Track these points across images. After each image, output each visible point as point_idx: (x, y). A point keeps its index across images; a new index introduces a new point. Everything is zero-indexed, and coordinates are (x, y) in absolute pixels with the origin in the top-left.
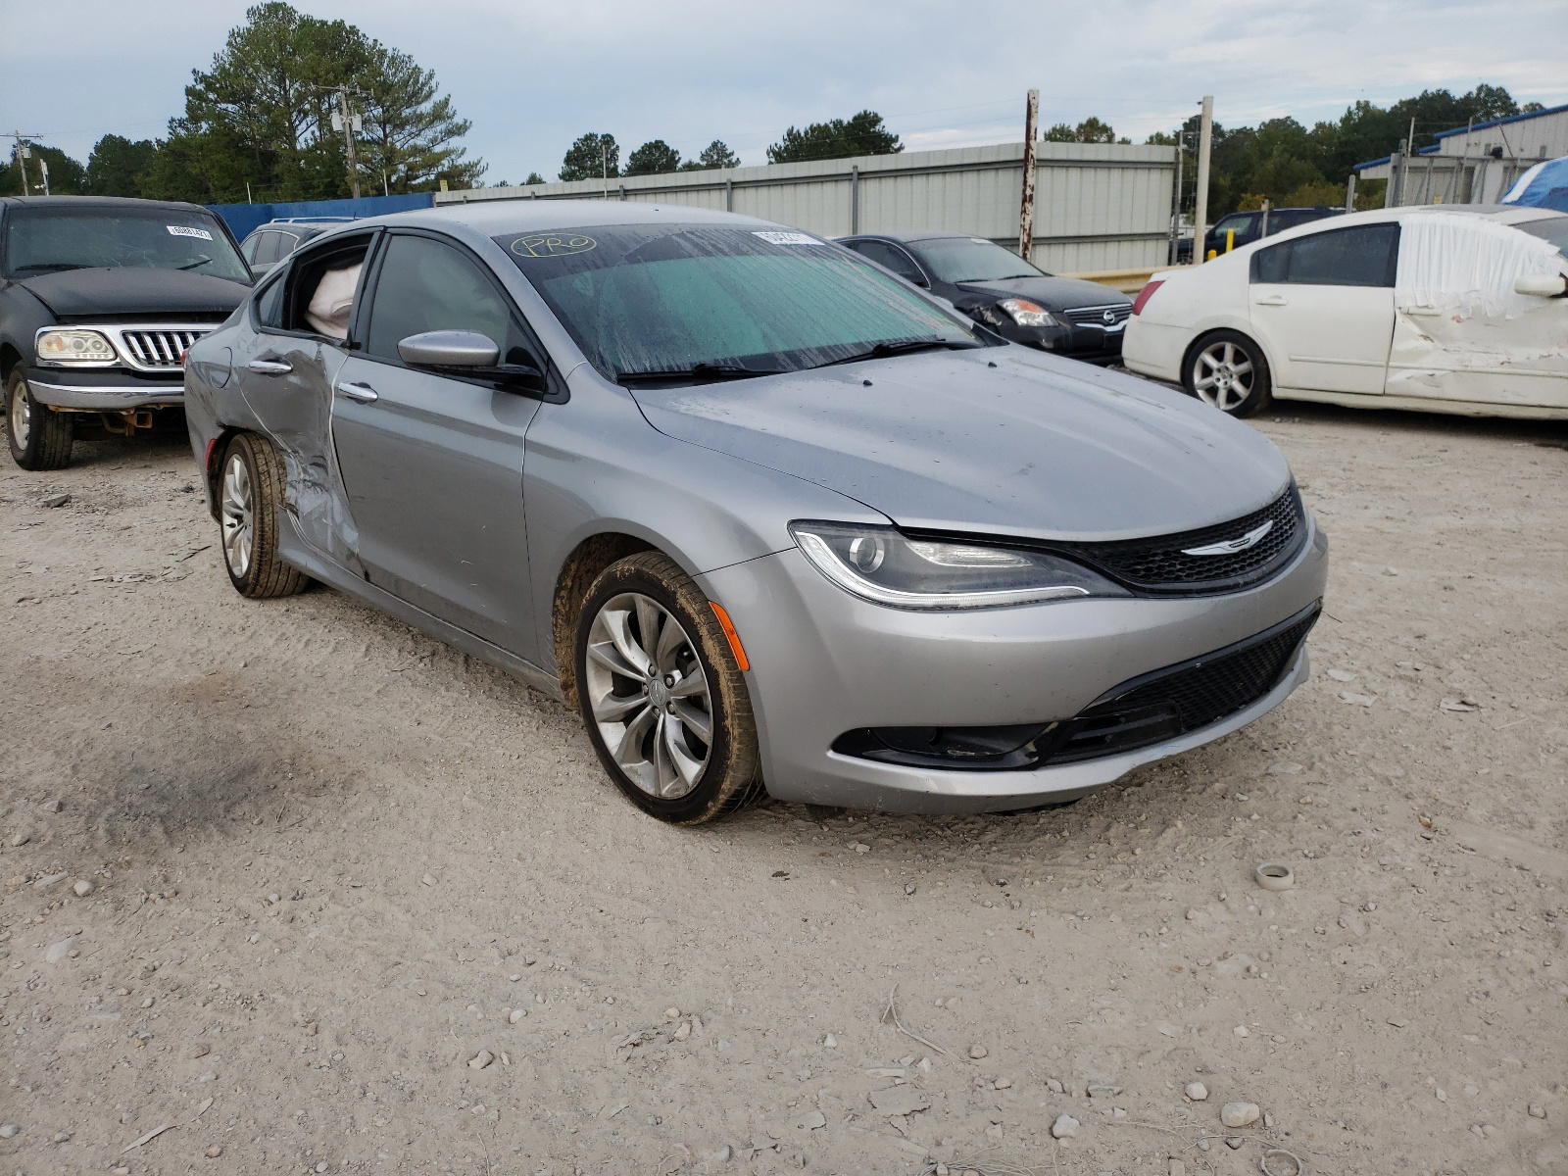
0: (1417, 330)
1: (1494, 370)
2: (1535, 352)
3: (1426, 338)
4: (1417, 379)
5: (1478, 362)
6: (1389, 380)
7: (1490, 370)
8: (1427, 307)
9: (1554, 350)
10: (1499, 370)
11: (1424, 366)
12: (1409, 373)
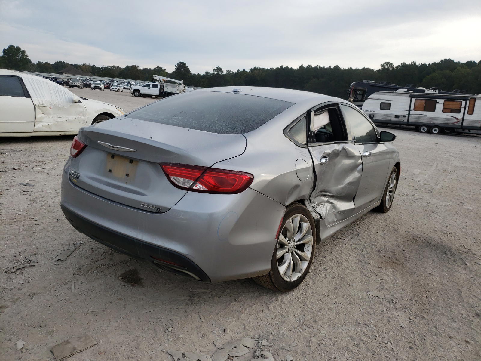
0: (41, 112)
1: (65, 122)
2: (74, 117)
3: (43, 114)
4: (44, 126)
5: (60, 120)
6: (35, 127)
7: (63, 122)
8: (42, 104)
9: (78, 116)
10: (66, 122)
11: (45, 122)
12: (41, 125)
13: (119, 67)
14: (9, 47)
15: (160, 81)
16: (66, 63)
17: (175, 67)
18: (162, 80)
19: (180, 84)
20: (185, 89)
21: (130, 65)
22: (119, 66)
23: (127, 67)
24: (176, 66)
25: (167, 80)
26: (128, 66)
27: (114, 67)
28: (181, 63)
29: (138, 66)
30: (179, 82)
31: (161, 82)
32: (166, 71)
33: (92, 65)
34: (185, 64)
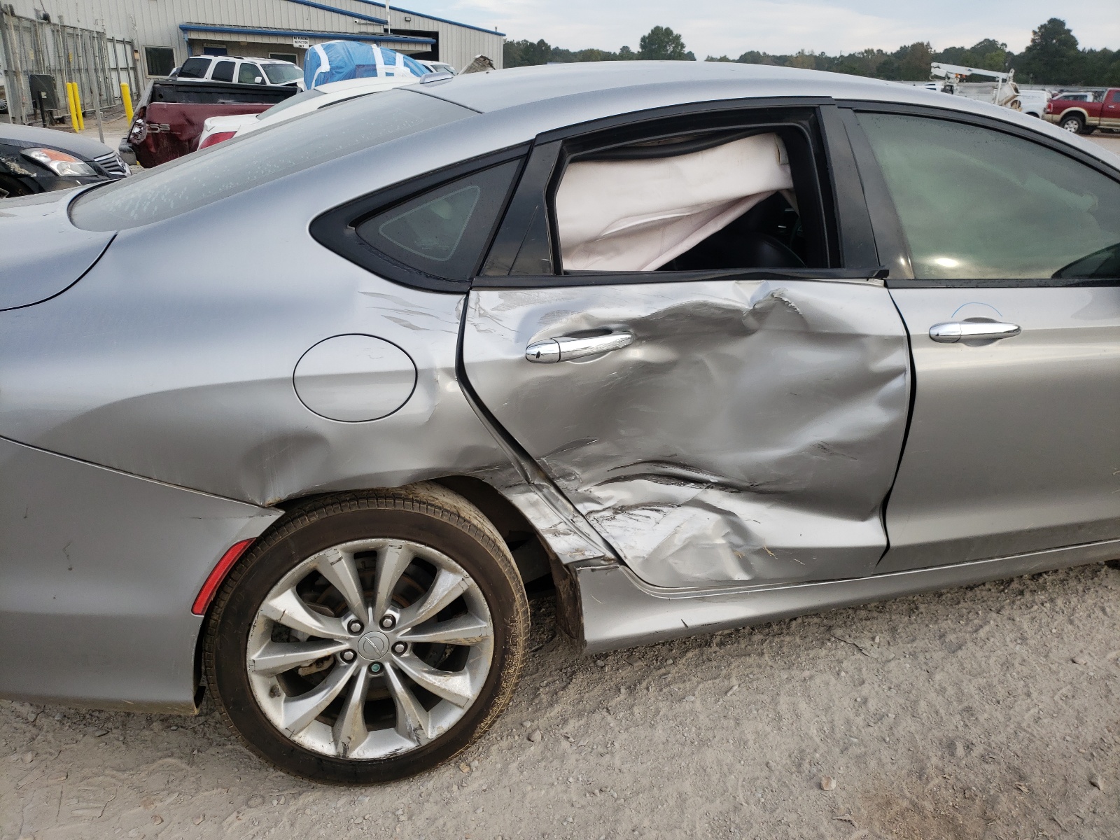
13: (882, 51)
14: (652, 31)
15: (949, 78)
16: (765, 53)
17: (1031, 36)
18: (952, 76)
19: (1004, 81)
20: (1015, 96)
21: (909, 43)
22: (882, 49)
23: (904, 49)
24: (1035, 33)
25: (968, 73)
26: (905, 46)
27: (869, 52)
28: (1054, 22)
29: (928, 44)
30: (1001, 75)
31: (950, 80)
32: (1007, 50)
33: (817, 53)
34: (1062, 24)
